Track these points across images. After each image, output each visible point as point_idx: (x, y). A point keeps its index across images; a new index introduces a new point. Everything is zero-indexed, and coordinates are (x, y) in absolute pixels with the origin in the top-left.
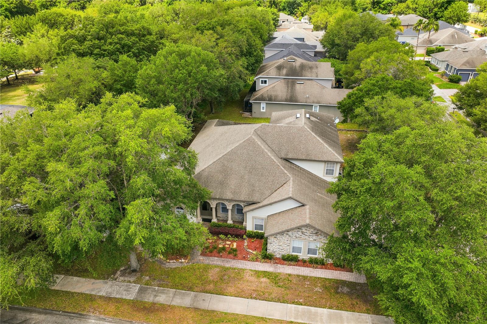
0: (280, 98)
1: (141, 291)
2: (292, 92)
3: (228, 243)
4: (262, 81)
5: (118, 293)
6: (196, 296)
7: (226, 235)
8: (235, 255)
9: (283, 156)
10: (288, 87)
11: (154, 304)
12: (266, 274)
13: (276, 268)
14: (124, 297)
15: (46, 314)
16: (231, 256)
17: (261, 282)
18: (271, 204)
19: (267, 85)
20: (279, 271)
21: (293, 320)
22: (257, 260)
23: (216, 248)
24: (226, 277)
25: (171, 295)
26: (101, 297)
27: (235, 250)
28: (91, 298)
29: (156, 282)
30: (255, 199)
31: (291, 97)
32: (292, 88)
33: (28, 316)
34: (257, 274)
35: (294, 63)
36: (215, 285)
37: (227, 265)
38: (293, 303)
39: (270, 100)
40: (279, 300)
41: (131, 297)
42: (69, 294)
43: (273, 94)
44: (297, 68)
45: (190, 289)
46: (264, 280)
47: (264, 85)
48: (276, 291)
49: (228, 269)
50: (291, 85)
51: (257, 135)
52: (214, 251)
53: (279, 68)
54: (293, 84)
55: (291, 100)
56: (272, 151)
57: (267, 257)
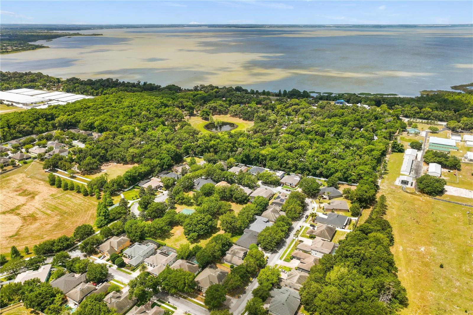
0: (228, 260)
4: (227, 253)
7: (199, 291)
9: (211, 281)
18: (205, 288)
19: (228, 255)
20: (203, 298)
21: (201, 303)
30: (203, 287)
34: (200, 297)
36: (195, 297)
38: (203, 302)
39: (226, 260)
43: (227, 258)
44: (236, 252)
48: (202, 300)
49: (197, 295)
50: (232, 257)
51: (208, 276)
52: (197, 293)
53: (232, 251)
54: (233, 257)
55: (230, 262)
56: (209, 280)
57: (202, 296)
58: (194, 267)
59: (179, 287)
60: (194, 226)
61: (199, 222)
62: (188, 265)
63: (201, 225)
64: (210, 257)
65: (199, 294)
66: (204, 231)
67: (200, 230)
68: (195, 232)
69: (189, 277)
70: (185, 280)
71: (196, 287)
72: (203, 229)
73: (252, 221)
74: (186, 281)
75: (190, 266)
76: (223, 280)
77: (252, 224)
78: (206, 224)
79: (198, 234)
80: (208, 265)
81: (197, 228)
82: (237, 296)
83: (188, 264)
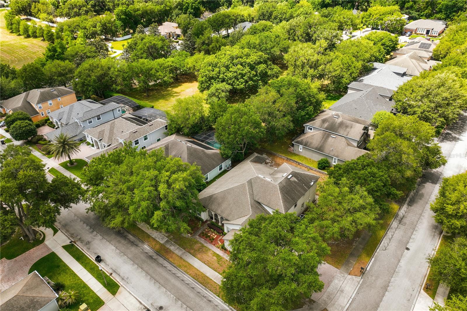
0: (312, 145)
1: (167, 241)
2: (323, 143)
3: (213, 234)
4: (309, 128)
5: (159, 238)
6: (184, 253)
7: (214, 230)
8: (212, 242)
9: (257, 200)
10: (323, 138)
11: (168, 249)
12: (218, 256)
13: (224, 255)
14: (160, 241)
15: (133, 236)
16: (210, 241)
17: (213, 258)
18: (234, 224)
19: (312, 131)
20: (224, 257)
21: (212, 279)
22: (219, 248)
23: (206, 235)
24: (201, 250)
25: (176, 248)
26: (152, 238)
27: (213, 239)
28: (149, 236)
29: (174, 240)
30: (229, 219)
31: (321, 147)
32: (325, 140)
33: (128, 234)
34: (215, 254)
35: (337, 119)
36: (194, 252)
37: (205, 245)
38: (218, 273)
39: (306, 145)
40: (214, 269)
41: (162, 242)
42: (143, 232)
43: (310, 141)
44: (337, 124)
45: (184, 249)
46: (215, 258)
47: (310, 130)
48: (216, 265)
49: (204, 246)
50: (326, 137)
51: (250, 182)
52: (205, 236)
53: (324, 121)
54: (328, 136)
55: (320, 149)
56: (252, 195)
57: (223, 248)
58: (208, 156)
59: (131, 209)
60: (223, 69)
61: (235, 61)
62: (189, 148)
63: (239, 66)
64: (257, 125)
65: (212, 241)
66: (246, 82)
67: (236, 78)
68: (223, 81)
69: (174, 176)
70: (156, 186)
71: (204, 216)
72: (243, 75)
73: (367, 70)
74: (162, 188)
75: (195, 150)
76: (299, 203)
77: (366, 77)
78: (252, 68)
79: (230, 87)
80: (251, 153)
81: (230, 75)
82: (355, 265)
83: (189, 144)
